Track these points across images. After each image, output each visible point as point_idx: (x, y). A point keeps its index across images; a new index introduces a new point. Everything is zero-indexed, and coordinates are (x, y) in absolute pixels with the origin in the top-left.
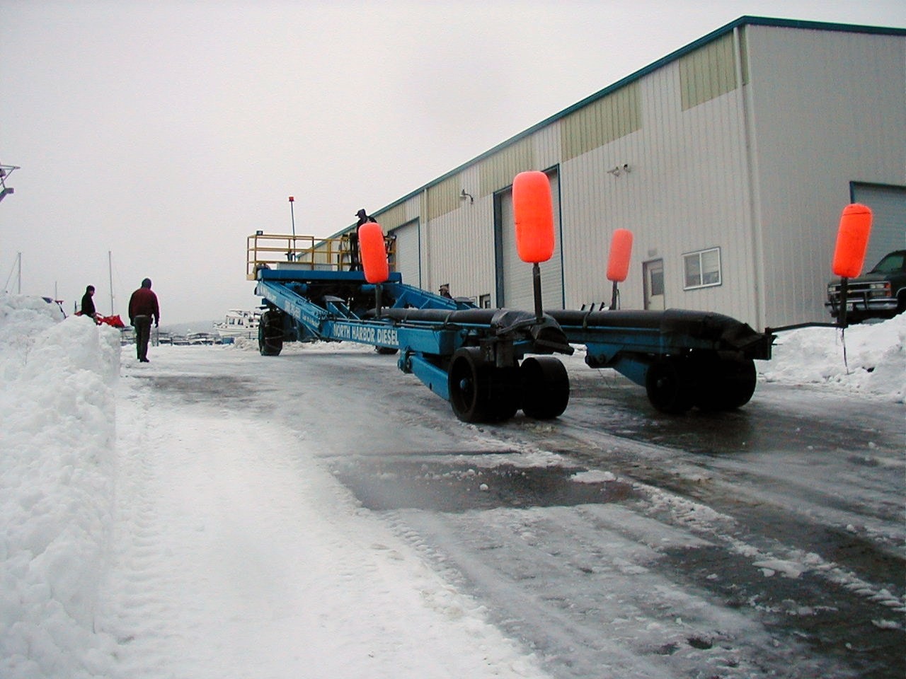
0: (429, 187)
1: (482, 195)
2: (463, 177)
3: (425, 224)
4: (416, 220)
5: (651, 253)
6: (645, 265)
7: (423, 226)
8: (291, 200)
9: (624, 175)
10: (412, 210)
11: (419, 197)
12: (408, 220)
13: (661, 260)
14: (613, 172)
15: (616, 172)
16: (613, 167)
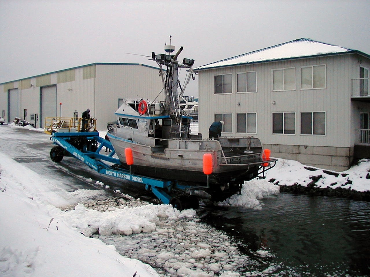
0: (22, 80)
1: (37, 86)
2: (32, 80)
3: (20, 90)
4: (17, 88)
5: (76, 111)
6: (74, 113)
7: (19, 91)
8: (61, 104)
9: (71, 91)
10: (16, 85)
11: (18, 82)
12: (15, 88)
13: (77, 113)
14: (68, 90)
15: (69, 90)
16: (68, 89)
